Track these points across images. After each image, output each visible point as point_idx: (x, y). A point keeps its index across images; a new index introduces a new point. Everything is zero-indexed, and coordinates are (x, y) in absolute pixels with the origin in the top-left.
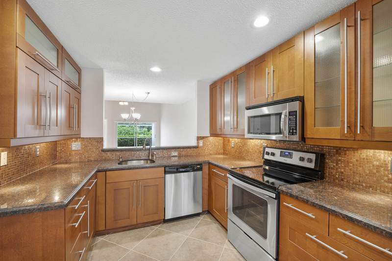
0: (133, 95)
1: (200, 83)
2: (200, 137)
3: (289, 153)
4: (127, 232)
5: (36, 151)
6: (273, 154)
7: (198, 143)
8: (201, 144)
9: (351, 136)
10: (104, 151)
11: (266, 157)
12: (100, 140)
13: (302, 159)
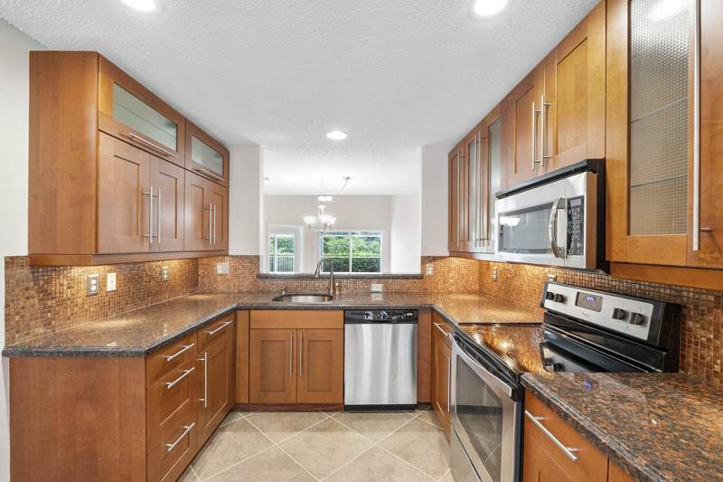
0: (322, 183)
1: (427, 149)
2: (429, 257)
3: (595, 297)
4: (283, 414)
5: (161, 273)
6: (562, 299)
7: (423, 269)
8: (430, 271)
9: (713, 258)
10: (261, 277)
11: (549, 304)
12: (255, 260)
13: (620, 314)
